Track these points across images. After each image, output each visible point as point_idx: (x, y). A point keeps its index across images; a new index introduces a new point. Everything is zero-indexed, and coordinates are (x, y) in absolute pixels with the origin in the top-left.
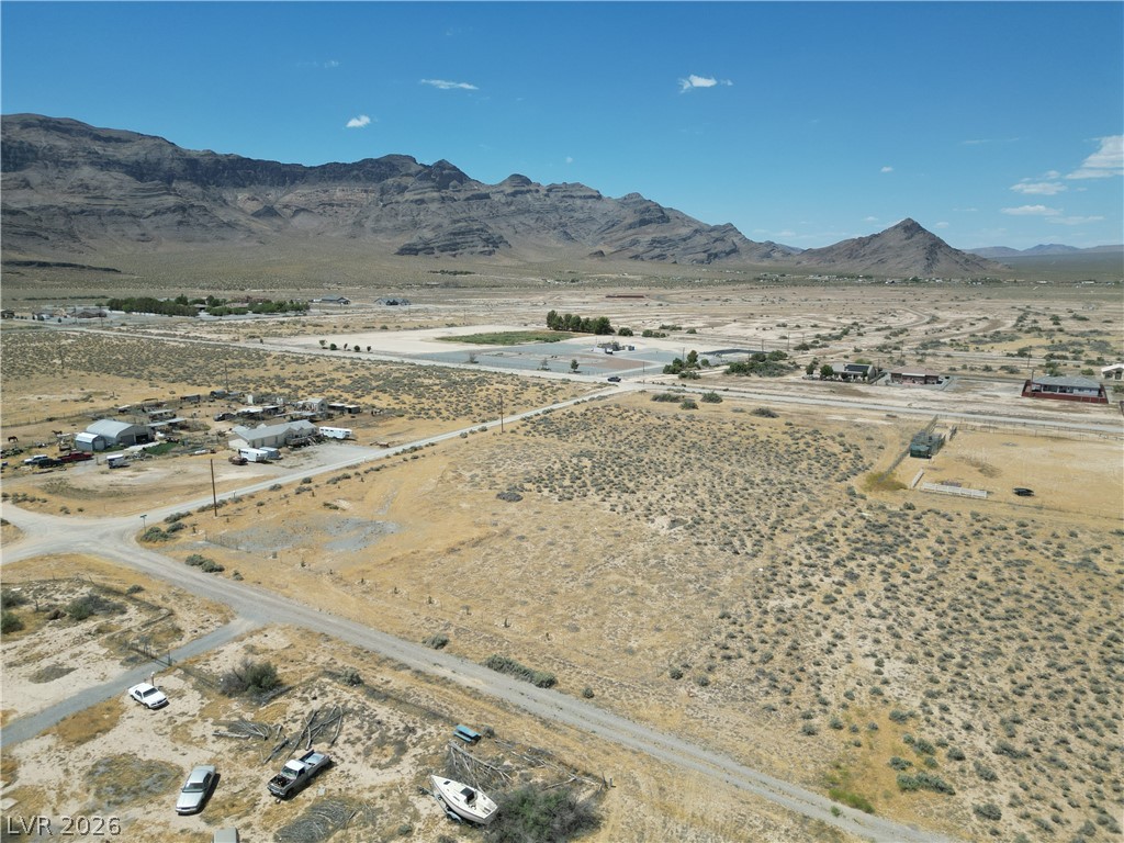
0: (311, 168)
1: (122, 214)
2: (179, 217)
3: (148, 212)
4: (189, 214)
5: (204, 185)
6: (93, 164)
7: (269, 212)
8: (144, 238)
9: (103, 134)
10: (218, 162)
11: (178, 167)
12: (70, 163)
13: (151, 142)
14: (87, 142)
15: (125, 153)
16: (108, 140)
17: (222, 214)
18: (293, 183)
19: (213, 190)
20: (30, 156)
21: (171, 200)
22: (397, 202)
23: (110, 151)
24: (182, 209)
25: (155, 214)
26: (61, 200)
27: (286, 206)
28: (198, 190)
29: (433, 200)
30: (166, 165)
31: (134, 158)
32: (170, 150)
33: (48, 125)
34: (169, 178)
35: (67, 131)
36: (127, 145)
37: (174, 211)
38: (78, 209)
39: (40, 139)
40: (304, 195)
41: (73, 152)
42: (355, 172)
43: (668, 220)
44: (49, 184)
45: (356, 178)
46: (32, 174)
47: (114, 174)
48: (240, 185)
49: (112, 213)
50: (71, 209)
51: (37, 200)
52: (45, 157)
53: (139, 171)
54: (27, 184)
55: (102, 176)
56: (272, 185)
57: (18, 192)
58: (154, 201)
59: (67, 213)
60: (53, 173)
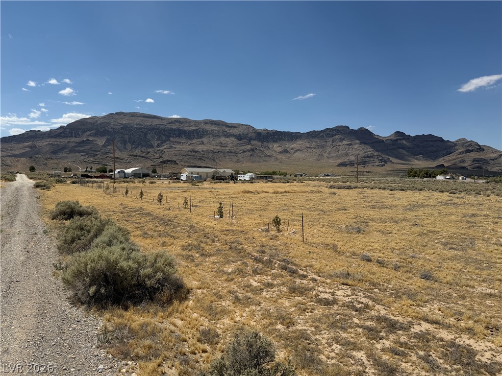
0: (304, 133)
1: (232, 152)
2: (251, 153)
3: (241, 152)
4: (255, 152)
5: (262, 142)
6: (225, 135)
7: (285, 151)
8: (238, 161)
9: (230, 125)
10: (268, 133)
11: (254, 135)
12: (217, 135)
13: (246, 127)
14: (224, 128)
15: (236, 132)
16: (231, 127)
17: (267, 152)
18: (296, 140)
19: (265, 144)
20: (205, 133)
21: (249, 147)
22: (339, 145)
23: (231, 131)
24: (252, 150)
25: (243, 152)
26: (212, 148)
27: (292, 149)
28: (260, 143)
29: (356, 144)
30: (249, 135)
31: (239, 133)
32: (252, 129)
33: (212, 123)
34: (250, 139)
35: (218, 125)
36: (237, 128)
37: (250, 151)
38: (217, 151)
39: (209, 128)
40: (300, 144)
41: (219, 131)
42: (322, 134)
43: (483, 150)
44: (210, 143)
45: (322, 136)
46: (205, 140)
47: (231, 138)
48: (275, 141)
49: (228, 152)
50: (215, 151)
51: (205, 148)
52: (210, 134)
53: (239, 137)
54: (202, 143)
55: (227, 139)
56: (287, 141)
57: (200, 146)
58: (243, 148)
59: (213, 152)
60: (211, 139)
